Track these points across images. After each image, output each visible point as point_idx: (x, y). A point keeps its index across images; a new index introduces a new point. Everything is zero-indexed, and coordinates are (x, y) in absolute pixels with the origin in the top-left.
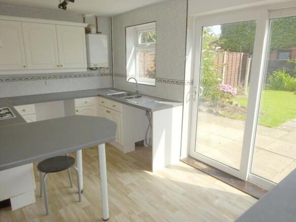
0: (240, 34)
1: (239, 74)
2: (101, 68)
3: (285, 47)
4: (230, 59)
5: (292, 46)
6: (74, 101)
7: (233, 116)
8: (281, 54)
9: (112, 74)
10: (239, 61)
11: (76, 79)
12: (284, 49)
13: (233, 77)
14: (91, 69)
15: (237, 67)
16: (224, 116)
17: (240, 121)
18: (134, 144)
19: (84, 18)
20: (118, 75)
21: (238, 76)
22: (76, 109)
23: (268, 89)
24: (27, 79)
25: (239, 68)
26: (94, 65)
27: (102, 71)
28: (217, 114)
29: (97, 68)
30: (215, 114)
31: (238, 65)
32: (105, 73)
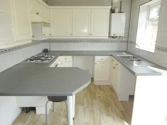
2: (120, 37)
6: (95, 57)
9: (127, 42)
11: (102, 44)
14: (113, 37)
18: (129, 96)
19: (112, 3)
20: (131, 42)
22: (96, 62)
24: (74, 42)
26: (114, 35)
27: (121, 39)
29: (117, 37)
32: (123, 40)
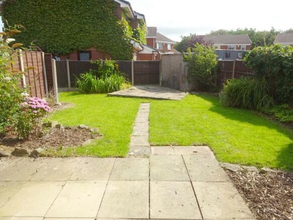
0: (31, 31)
1: (44, 79)
3: (84, 48)
4: (29, 60)
5: (90, 47)
7: (63, 152)
8: (81, 55)
10: (41, 63)
12: (84, 50)
13: (38, 85)
15: (41, 71)
16: (49, 156)
17: (78, 159)
21: (44, 82)
23: (79, 94)
25: (43, 72)
28: (35, 155)
30: (31, 156)
31: (40, 68)
